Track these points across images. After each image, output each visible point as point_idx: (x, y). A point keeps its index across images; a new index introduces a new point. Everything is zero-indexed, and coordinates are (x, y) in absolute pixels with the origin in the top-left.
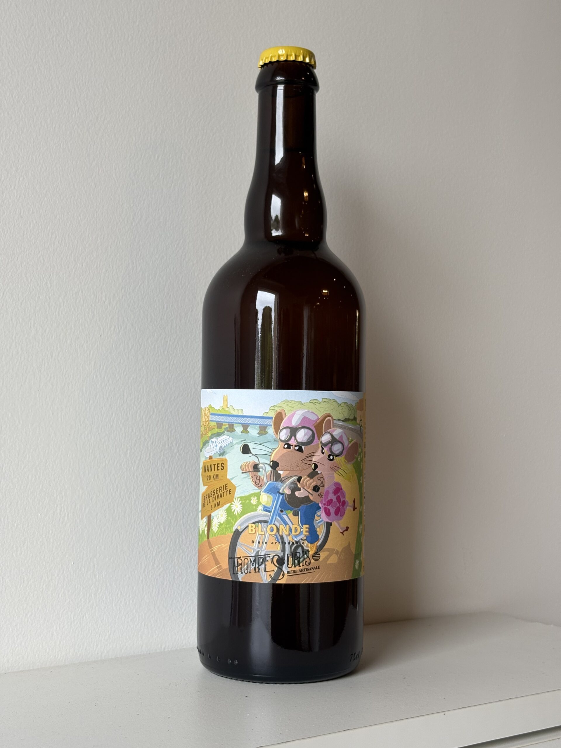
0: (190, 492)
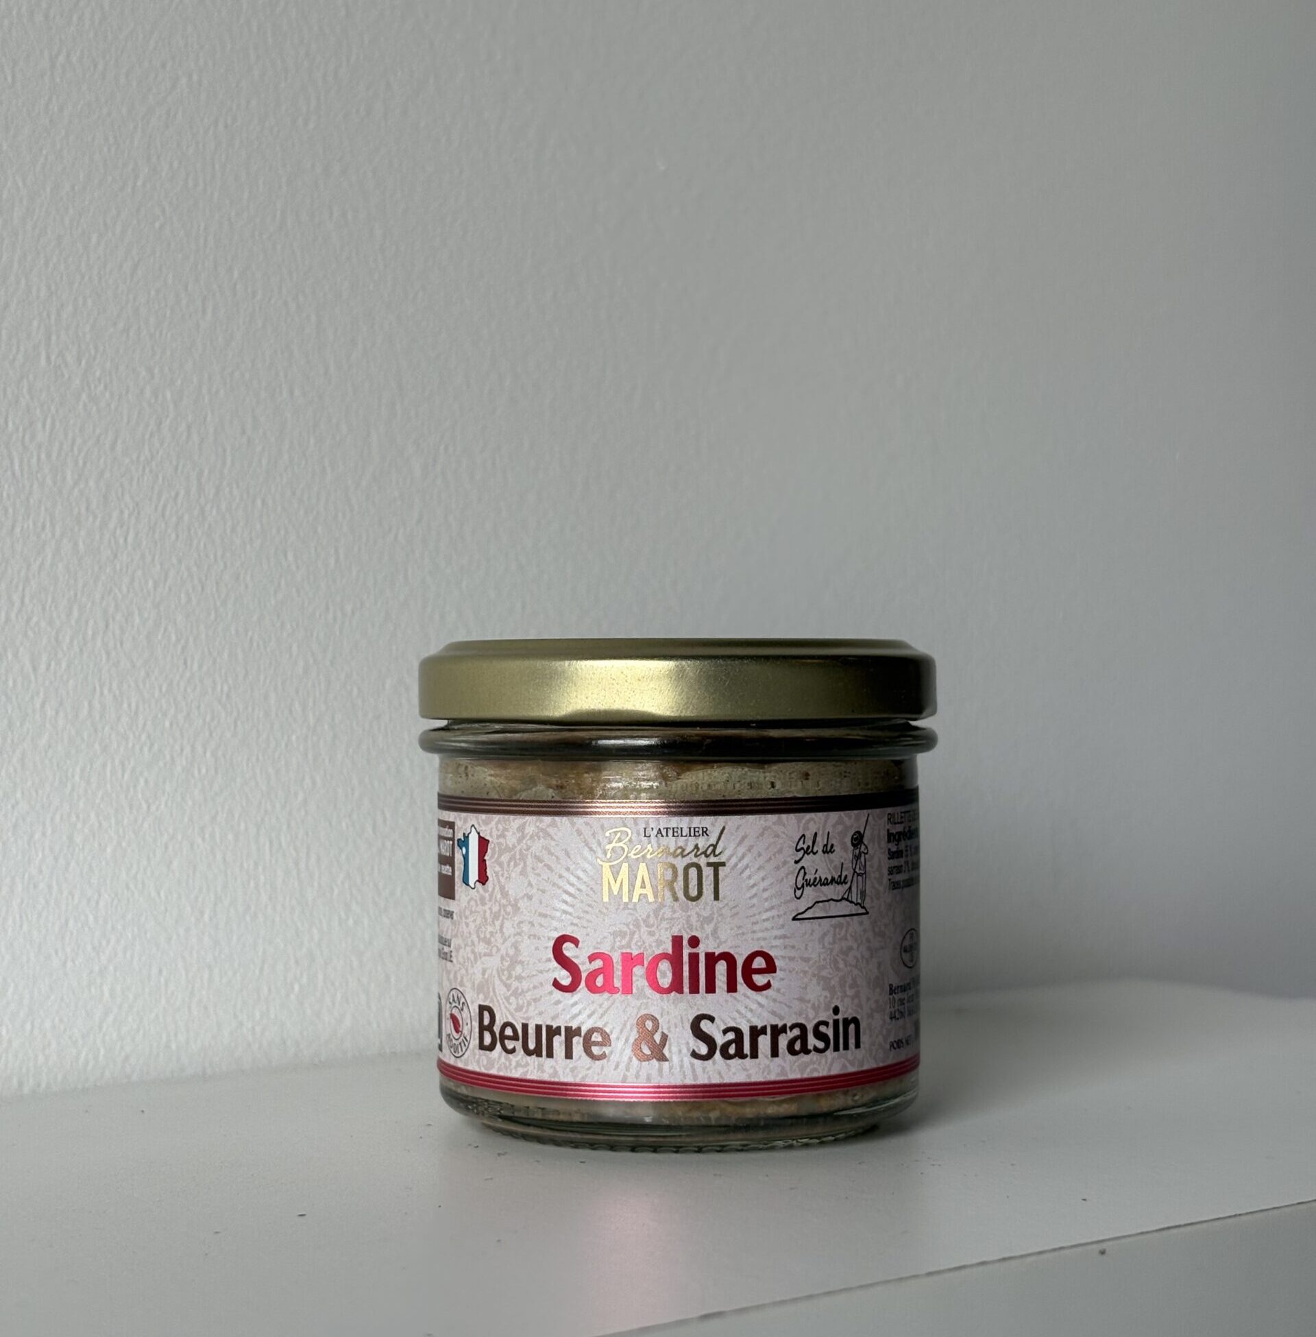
0: (130, 539)
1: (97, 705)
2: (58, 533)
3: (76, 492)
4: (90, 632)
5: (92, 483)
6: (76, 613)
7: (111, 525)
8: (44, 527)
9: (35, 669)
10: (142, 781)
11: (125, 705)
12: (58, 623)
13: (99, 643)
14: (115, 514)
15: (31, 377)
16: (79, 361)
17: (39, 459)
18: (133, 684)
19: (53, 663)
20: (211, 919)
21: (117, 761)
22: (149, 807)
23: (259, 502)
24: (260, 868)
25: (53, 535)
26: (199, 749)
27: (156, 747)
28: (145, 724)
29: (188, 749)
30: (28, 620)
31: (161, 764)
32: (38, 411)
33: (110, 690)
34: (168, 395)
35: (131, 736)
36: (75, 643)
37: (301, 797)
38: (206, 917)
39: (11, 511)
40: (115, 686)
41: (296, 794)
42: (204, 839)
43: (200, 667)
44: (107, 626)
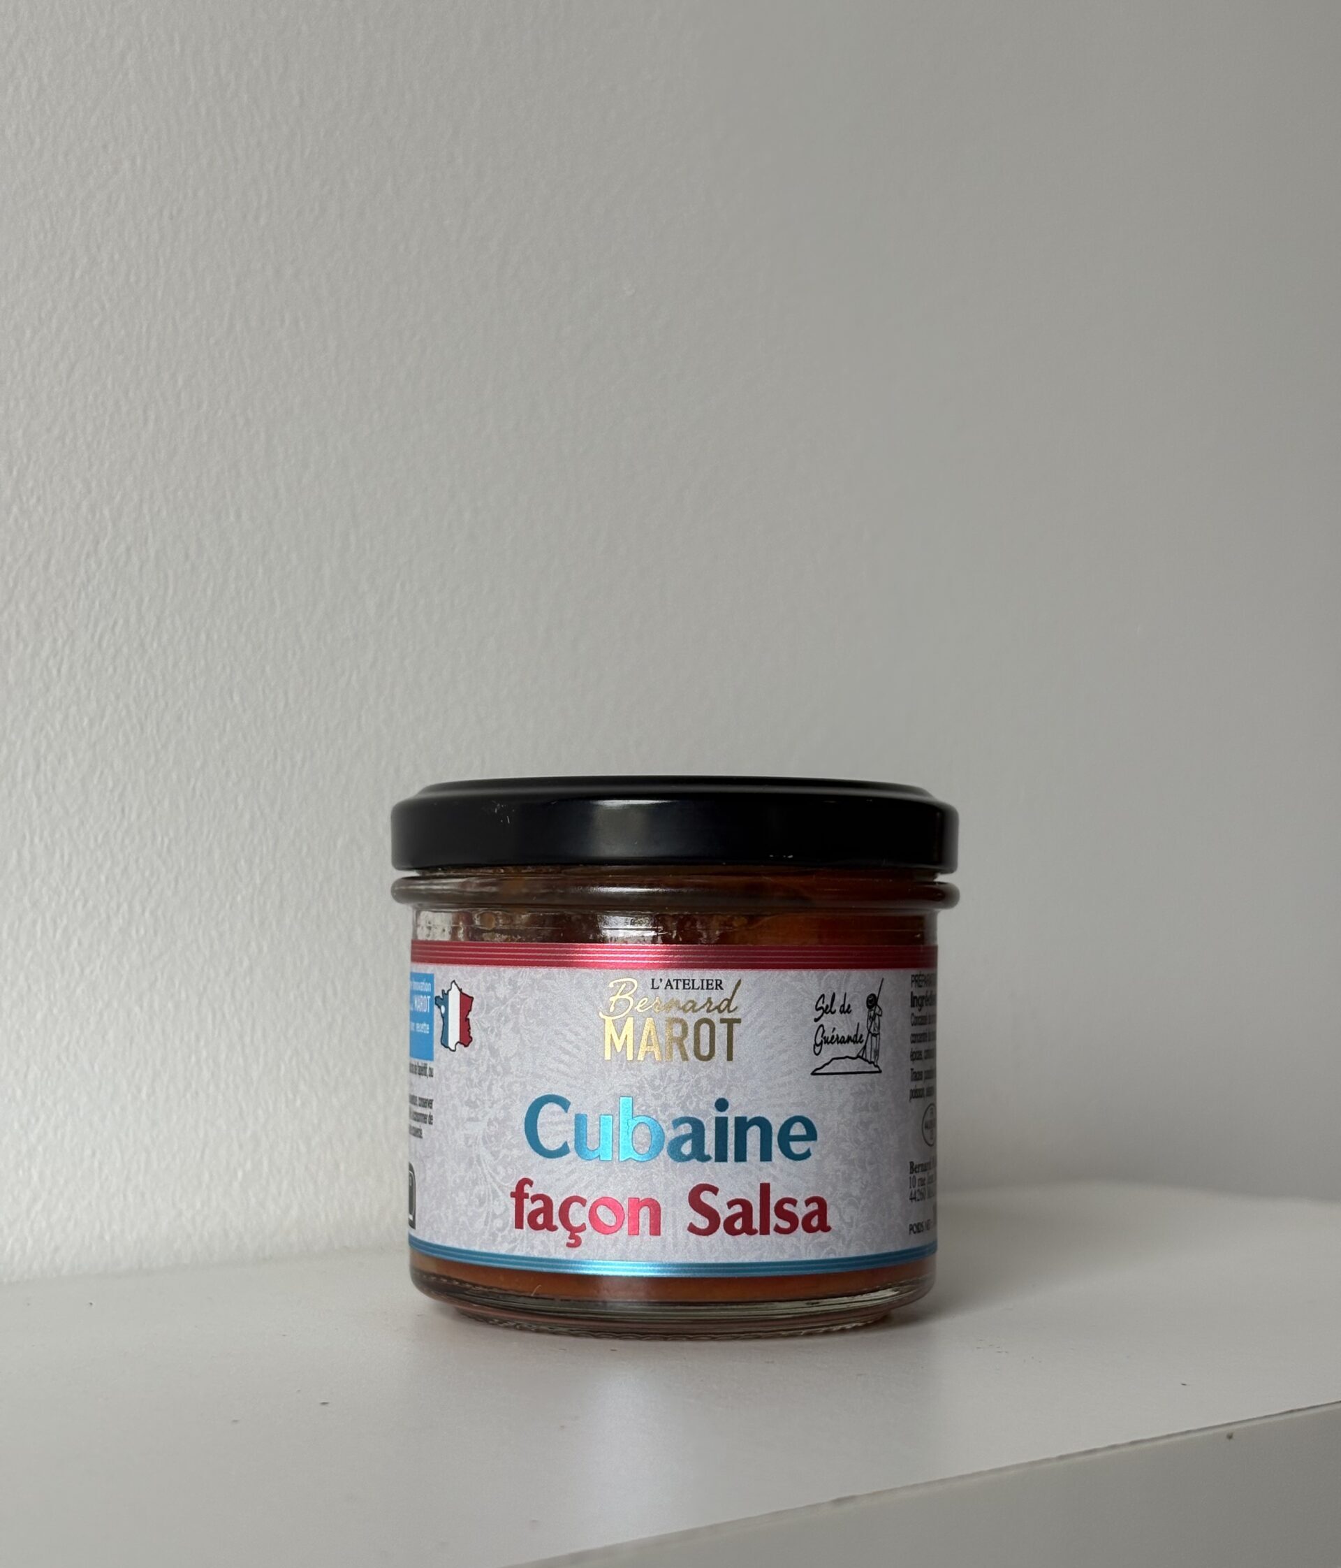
0: (64, 670)
23: (203, 637)
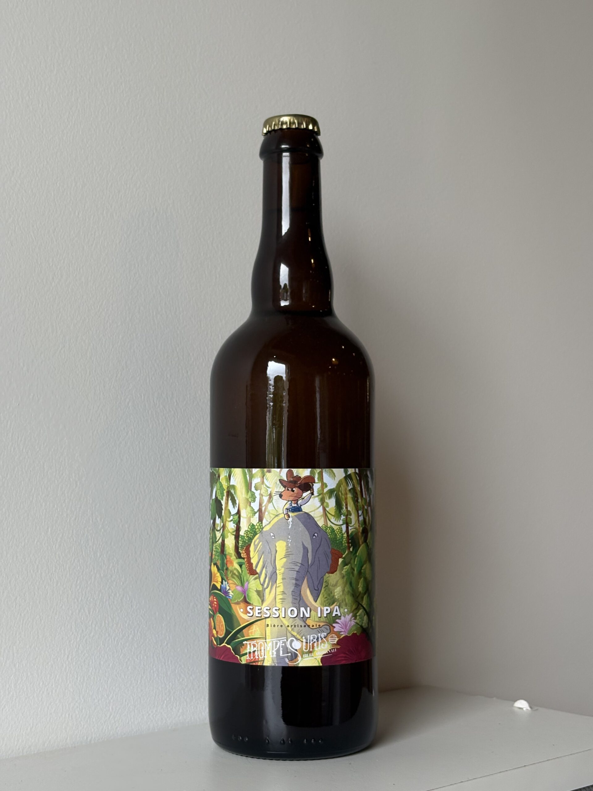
1: (107, 622)
2: (95, 572)
3: (100, 559)
4: (105, 600)
5: (105, 556)
6: (100, 595)
7: (110, 567)
8: (91, 571)
9: (89, 613)
10: (120, 643)
11: (115, 621)
12: (96, 599)
13: (107, 603)
14: (111, 565)
15: (88, 527)
16: (101, 520)
17: (90, 550)
18: (117, 615)
19: (94, 611)
20: (140, 683)
21: (113, 638)
22: (122, 651)
24: (154, 667)
25: (94, 573)
26: (136, 631)
27: (124, 632)
28: (120, 625)
29: (133, 632)
30: (88, 598)
31: (125, 637)
32: (90, 537)
33: (110, 617)
34: (126, 526)
35: (117, 630)
36: (100, 604)
37: (166, 643)
38: (139, 683)
39: (82, 567)
40: (112, 615)
41: (164, 643)
42: (138, 659)
43: (136, 607)
44: (109, 597)
